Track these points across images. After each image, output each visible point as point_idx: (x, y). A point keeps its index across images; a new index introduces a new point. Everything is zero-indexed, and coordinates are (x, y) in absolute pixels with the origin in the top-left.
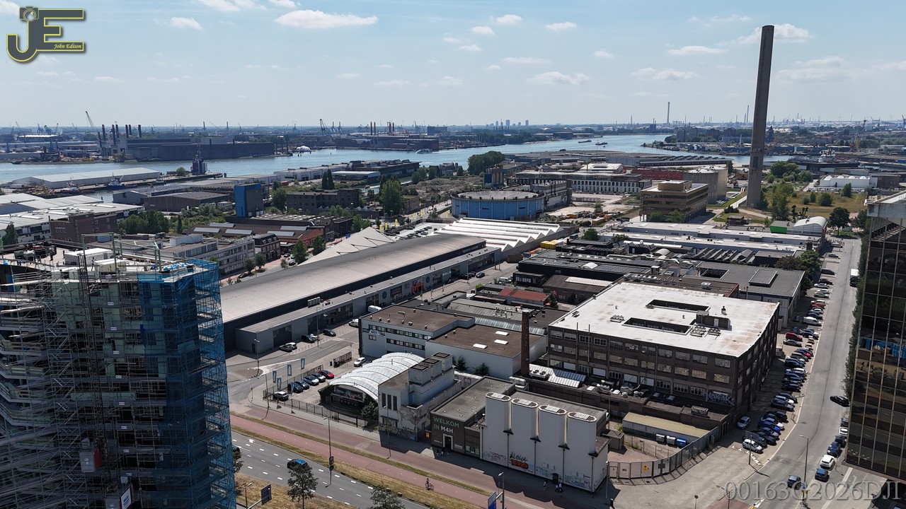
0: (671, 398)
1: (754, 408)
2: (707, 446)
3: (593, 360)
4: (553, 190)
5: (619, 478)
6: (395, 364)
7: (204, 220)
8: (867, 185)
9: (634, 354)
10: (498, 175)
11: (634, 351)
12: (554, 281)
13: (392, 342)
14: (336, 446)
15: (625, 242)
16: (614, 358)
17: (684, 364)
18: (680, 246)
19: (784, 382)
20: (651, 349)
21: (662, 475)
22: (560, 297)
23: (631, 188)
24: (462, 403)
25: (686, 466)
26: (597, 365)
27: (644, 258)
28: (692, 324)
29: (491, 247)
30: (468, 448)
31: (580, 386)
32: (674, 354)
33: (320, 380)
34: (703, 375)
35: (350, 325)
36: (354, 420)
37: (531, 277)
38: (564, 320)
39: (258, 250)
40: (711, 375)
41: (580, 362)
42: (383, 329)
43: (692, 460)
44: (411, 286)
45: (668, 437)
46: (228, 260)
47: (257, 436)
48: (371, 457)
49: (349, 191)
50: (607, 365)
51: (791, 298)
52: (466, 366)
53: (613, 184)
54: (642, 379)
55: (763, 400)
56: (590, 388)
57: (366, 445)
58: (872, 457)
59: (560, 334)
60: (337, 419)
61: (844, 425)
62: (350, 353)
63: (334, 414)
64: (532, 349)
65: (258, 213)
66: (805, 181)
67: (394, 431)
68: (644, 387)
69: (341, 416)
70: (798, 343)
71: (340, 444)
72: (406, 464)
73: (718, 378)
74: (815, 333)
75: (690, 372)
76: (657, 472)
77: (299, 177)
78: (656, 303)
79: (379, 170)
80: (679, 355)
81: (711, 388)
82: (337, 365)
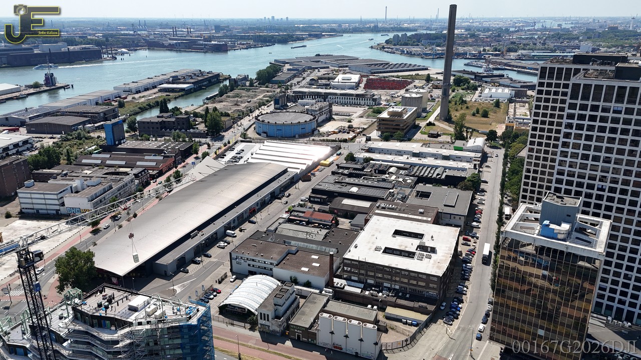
0: (408, 296)
1: (448, 295)
2: (427, 324)
3: (367, 275)
4: (321, 111)
5: (387, 350)
6: (259, 285)
8: (509, 96)
9: (389, 273)
10: (283, 99)
11: (389, 271)
12: (336, 202)
13: (251, 265)
15: (371, 162)
16: (378, 275)
17: (415, 278)
18: (403, 165)
19: (462, 274)
20: (397, 271)
21: (407, 345)
22: (339, 214)
23: (369, 102)
24: (303, 314)
25: (417, 338)
26: (369, 278)
27: (384, 180)
28: (417, 250)
29: (292, 172)
30: (310, 340)
31: (361, 292)
32: (409, 274)
33: (213, 295)
34: (423, 284)
35: (218, 247)
36: (243, 324)
37: (320, 198)
38: (350, 251)
39: (137, 182)
40: (427, 284)
41: (360, 276)
43: (420, 334)
44: (248, 211)
45: (408, 321)
46: (120, 193)
48: (259, 349)
49: (183, 118)
50: (374, 278)
51: (465, 216)
52: (299, 282)
53: (357, 99)
54: (393, 285)
55: (452, 289)
56: (367, 293)
57: (254, 342)
59: (349, 262)
60: (232, 324)
61: (490, 304)
62: (226, 272)
63: (231, 321)
65: (122, 141)
66: (473, 90)
67: (267, 331)
68: (395, 289)
69: (235, 322)
70: (469, 243)
72: (279, 352)
73: (431, 285)
74: (477, 235)
75: (417, 283)
76: (404, 345)
77: (134, 91)
78: (397, 233)
79: (193, 83)
80: (412, 274)
81: (428, 290)
82: (220, 283)
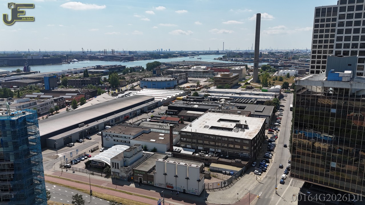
0: (227, 156)
1: (258, 159)
2: (241, 174)
3: (198, 143)
4: (181, 77)
5: (209, 189)
6: (117, 150)
7: (30, 92)
8: (295, 73)
9: (213, 140)
10: (158, 71)
11: (213, 139)
12: (182, 113)
13: (116, 141)
14: (93, 185)
15: (209, 96)
16: (206, 142)
17: (232, 143)
18: (229, 98)
19: (268, 148)
20: (219, 138)
21: (225, 186)
22: (185, 119)
23: (210, 76)
24: (146, 164)
25: (234, 182)
26: (199, 145)
27: (216, 103)
28: (234, 127)
29: (157, 100)
30: (149, 182)
31: (193, 154)
32: (228, 139)
33: (85, 158)
34: (239, 147)
35: (97, 134)
36: (100, 174)
37: (173, 112)
38: (186, 128)
39: (55, 104)
40: (242, 147)
41: (193, 144)
42: (112, 136)
43: (236, 180)
44: (124, 117)
45: (227, 172)
46: (42, 109)
47: (57, 184)
48: (108, 189)
49: (95, 78)
50: (203, 145)
51: (270, 116)
52: (147, 149)
53: (204, 74)
54: (216, 150)
55: (261, 155)
56: (197, 154)
57: (106, 184)
58: (299, 174)
59: (185, 134)
60: (93, 174)
61: (289, 162)
62: (98, 146)
63: (91, 172)
64: (174, 140)
65: (55, 88)
66: (273, 72)
67: (117, 178)
68: (217, 153)
69: (95, 173)
70: (273, 133)
71: (95, 184)
72: (123, 191)
73: (245, 148)
74: (279, 129)
75: (234, 146)
76: (223, 186)
77: (73, 72)
78: (221, 120)
79: (108, 69)
80: (230, 140)
81: (242, 152)
82: (92, 152)
